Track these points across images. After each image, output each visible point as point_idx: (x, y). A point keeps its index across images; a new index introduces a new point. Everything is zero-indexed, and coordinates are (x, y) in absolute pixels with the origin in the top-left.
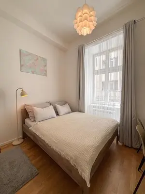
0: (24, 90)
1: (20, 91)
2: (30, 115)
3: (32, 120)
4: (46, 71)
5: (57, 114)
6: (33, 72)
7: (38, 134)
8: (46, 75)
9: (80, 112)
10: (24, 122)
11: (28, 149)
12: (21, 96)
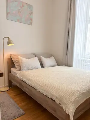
0: (11, 39)
1: (6, 40)
2: (16, 64)
3: (18, 69)
4: (31, 20)
5: (42, 66)
6: (19, 21)
7: (24, 80)
8: (31, 24)
9: (67, 66)
10: (9, 71)
11: (14, 95)
12: (8, 44)
